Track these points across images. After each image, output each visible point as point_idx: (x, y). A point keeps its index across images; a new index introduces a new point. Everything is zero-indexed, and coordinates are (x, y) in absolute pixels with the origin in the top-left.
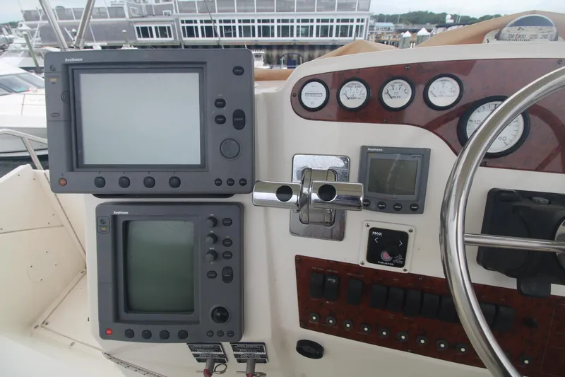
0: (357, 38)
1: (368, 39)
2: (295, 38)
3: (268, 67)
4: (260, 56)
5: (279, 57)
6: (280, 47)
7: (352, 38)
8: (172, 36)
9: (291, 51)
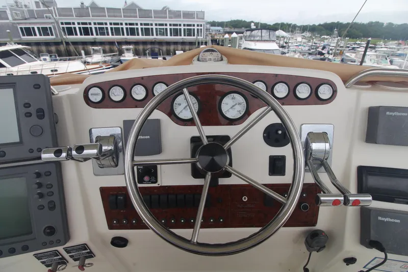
0: (198, 37)
1: (206, 38)
2: (155, 36)
3: (137, 57)
4: (130, 50)
5: (144, 50)
6: (145, 43)
7: (195, 37)
8: (54, 34)
9: (153, 46)
